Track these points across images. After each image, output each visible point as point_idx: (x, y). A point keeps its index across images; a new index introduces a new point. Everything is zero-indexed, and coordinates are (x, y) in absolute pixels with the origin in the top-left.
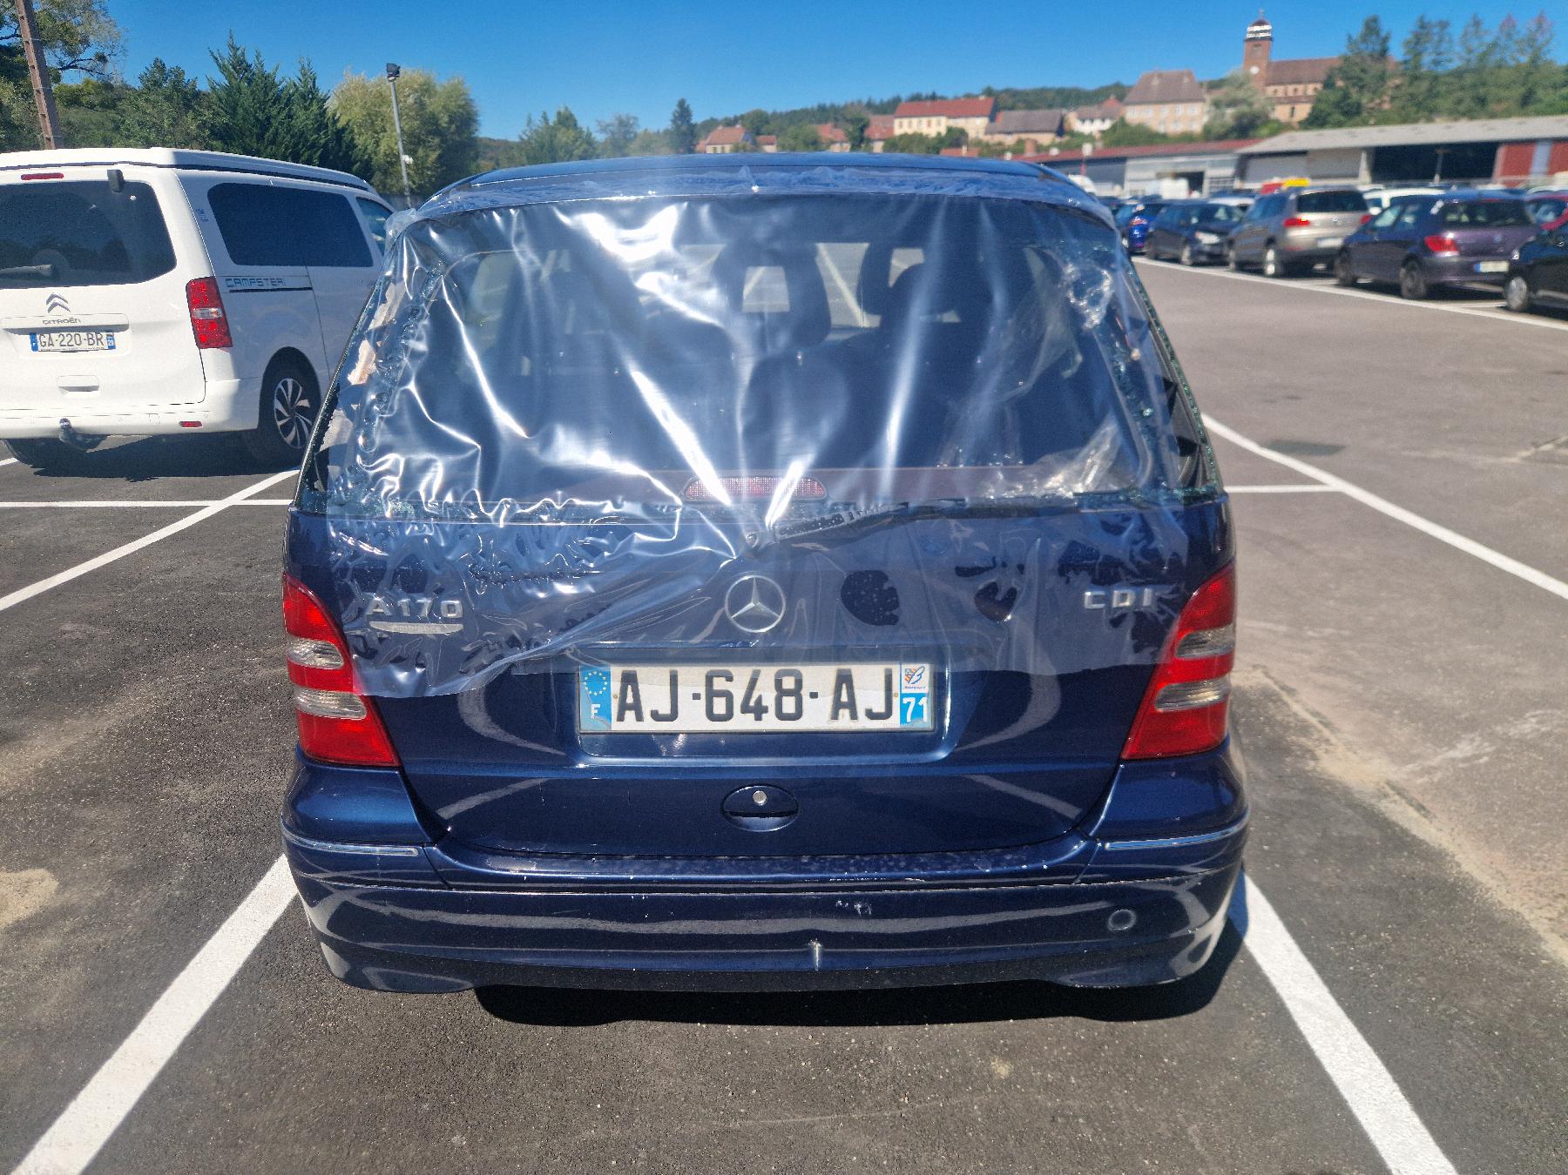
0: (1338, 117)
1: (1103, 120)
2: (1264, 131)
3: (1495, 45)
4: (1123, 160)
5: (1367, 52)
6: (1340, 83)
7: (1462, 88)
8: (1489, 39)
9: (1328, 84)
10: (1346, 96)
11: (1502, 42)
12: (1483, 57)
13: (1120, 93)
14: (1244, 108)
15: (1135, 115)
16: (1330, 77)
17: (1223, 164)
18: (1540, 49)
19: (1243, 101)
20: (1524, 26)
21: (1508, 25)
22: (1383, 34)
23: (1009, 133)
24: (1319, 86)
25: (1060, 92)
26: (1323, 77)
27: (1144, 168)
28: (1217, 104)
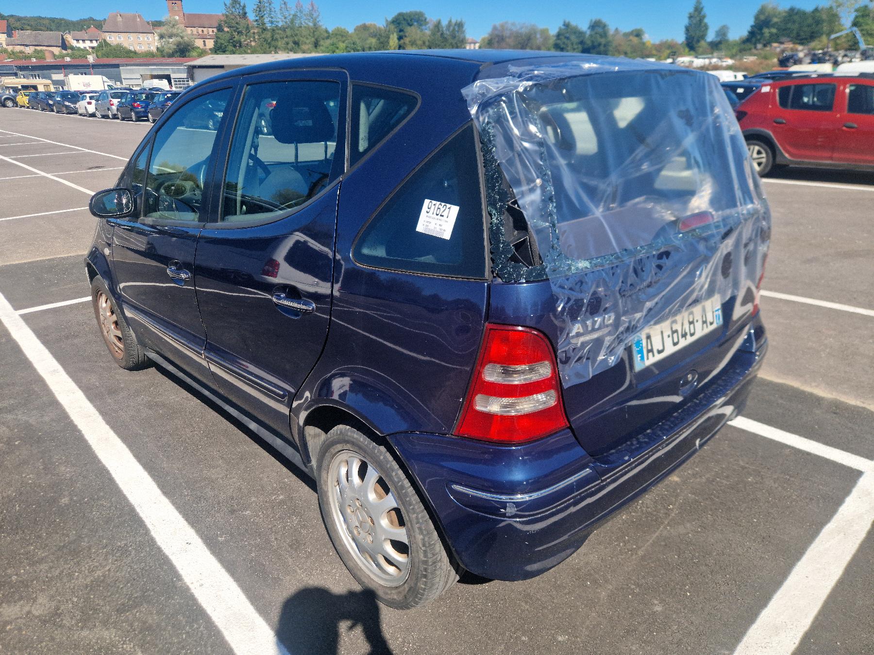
0: (230, 48)
1: (91, 41)
2: (194, 54)
3: (295, 15)
4: (117, 66)
5: (236, 13)
6: (226, 29)
7: (287, 37)
8: (293, 12)
9: (220, 29)
10: (232, 37)
11: (298, 14)
12: (292, 21)
13: (99, 25)
14: (179, 39)
15: (113, 39)
16: (220, 25)
17: (179, 71)
18: (316, 19)
19: (176, 35)
20: (307, 7)
21: (299, 6)
22: (242, 4)
23: (27, 46)
24: (215, 30)
25: (52, 20)
26: (217, 25)
27: (132, 72)
28: (162, 37)
